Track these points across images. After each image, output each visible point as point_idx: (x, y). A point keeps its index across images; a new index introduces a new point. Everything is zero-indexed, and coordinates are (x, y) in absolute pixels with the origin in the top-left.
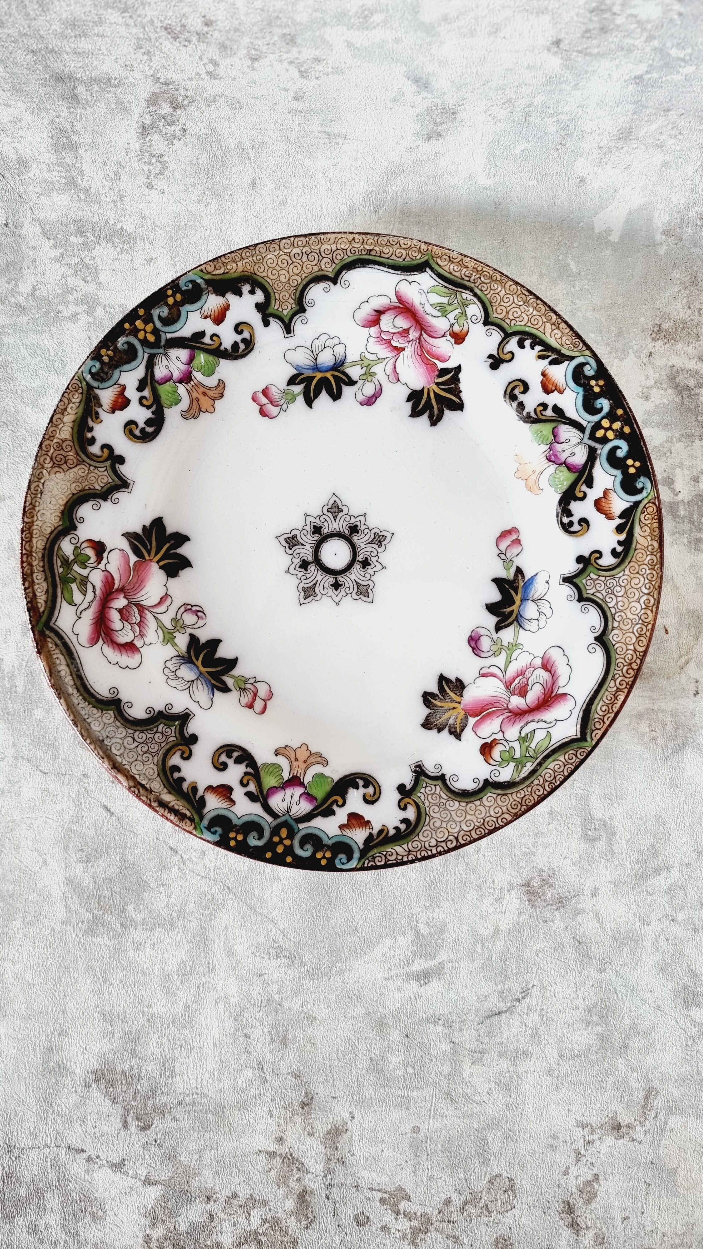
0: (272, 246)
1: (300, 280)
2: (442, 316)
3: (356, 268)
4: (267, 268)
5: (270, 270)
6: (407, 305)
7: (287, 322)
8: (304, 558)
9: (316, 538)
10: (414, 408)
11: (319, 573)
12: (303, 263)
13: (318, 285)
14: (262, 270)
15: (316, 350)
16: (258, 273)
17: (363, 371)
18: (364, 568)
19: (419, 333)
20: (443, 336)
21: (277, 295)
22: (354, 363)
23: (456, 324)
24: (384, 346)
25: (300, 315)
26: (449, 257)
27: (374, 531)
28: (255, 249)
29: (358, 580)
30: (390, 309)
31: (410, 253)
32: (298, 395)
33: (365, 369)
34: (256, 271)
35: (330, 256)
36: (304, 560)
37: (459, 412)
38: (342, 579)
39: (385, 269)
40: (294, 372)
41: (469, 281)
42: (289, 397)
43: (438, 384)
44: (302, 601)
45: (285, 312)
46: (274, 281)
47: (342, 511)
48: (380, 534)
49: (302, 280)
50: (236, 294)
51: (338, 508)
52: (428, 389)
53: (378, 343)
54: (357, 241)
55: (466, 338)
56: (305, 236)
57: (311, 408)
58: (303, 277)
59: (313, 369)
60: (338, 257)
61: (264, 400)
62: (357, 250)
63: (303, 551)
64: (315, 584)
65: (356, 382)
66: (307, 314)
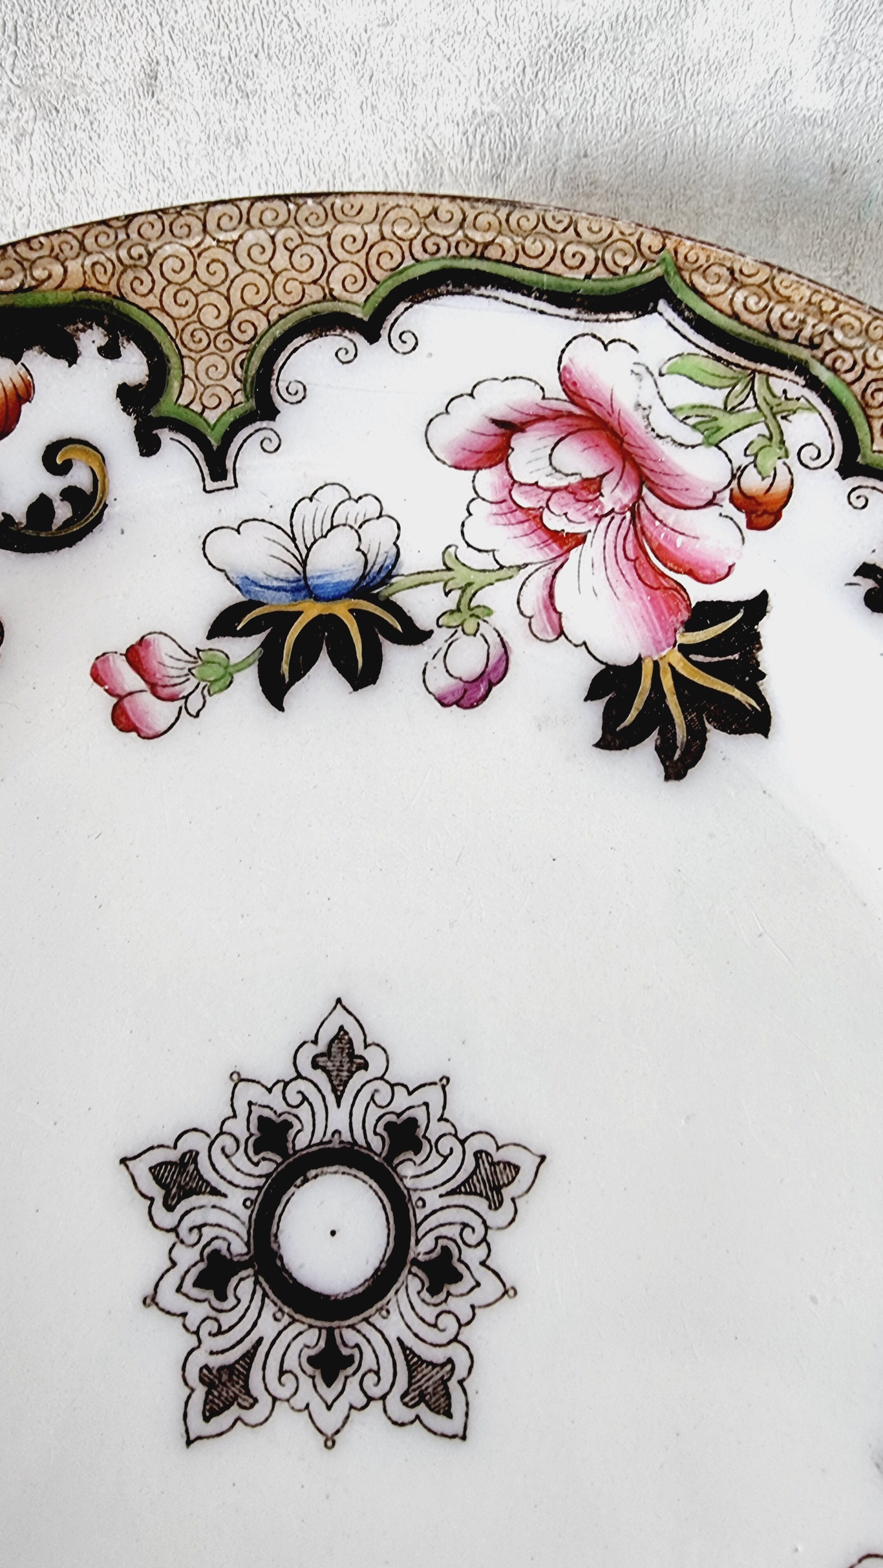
0: (181, 221)
1: (263, 325)
2: (707, 443)
3: (438, 295)
4: (161, 283)
5: (171, 290)
6: (594, 407)
7: (215, 444)
8: (216, 1244)
9: (266, 1167)
10: (610, 719)
11: (270, 1308)
12: (276, 275)
13: (319, 341)
14: (144, 290)
15: (305, 533)
16: (131, 297)
17: (451, 603)
18: (434, 1290)
19: (632, 491)
20: (711, 503)
21: (188, 364)
22: (421, 579)
23: (751, 469)
24: (519, 530)
25: (258, 425)
26: (732, 271)
27: (473, 1145)
28: (126, 227)
29: (410, 1341)
30: (541, 418)
31: (608, 256)
32: (242, 666)
33: (455, 595)
34: (126, 289)
35: (360, 259)
36: (216, 1252)
37: (757, 737)
38: (351, 1337)
39: (530, 302)
40: (234, 597)
41: (795, 341)
42: (213, 672)
43: (686, 650)
44: (197, 1425)
45: (211, 416)
46: (180, 324)
47: (365, 1066)
48: (497, 1156)
49: (271, 326)
50: (56, 355)
51: (352, 1055)
52: (656, 664)
53: (502, 520)
54: (444, 215)
55: (784, 511)
56: (285, 198)
57: (281, 709)
58: (273, 317)
59: (294, 591)
60: (386, 261)
61: (130, 680)
62: (444, 245)
63: (214, 1216)
64: (250, 1355)
65: (428, 634)
66: (280, 423)
